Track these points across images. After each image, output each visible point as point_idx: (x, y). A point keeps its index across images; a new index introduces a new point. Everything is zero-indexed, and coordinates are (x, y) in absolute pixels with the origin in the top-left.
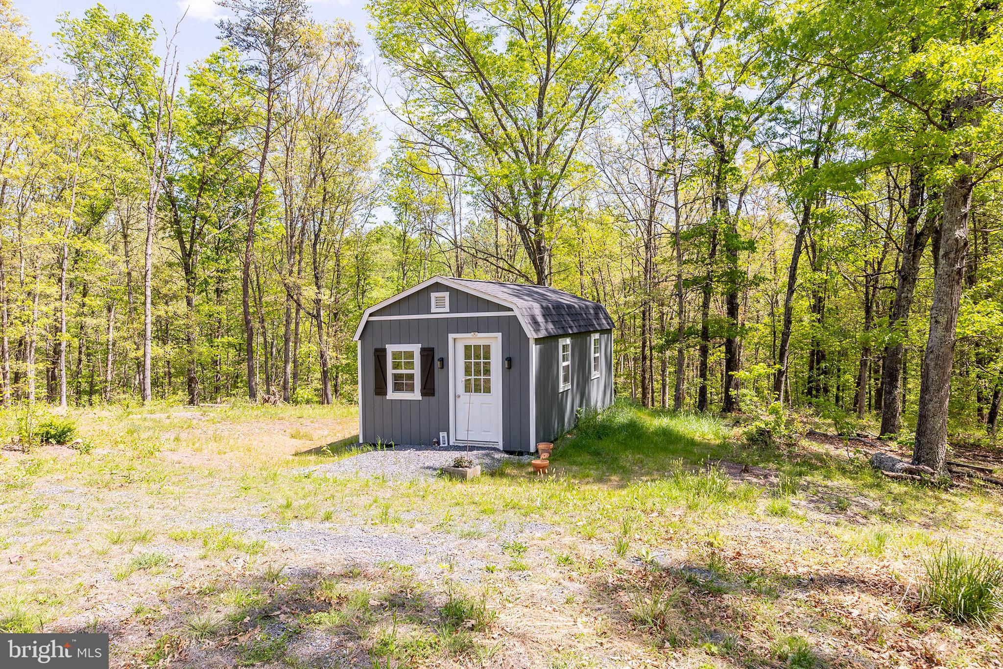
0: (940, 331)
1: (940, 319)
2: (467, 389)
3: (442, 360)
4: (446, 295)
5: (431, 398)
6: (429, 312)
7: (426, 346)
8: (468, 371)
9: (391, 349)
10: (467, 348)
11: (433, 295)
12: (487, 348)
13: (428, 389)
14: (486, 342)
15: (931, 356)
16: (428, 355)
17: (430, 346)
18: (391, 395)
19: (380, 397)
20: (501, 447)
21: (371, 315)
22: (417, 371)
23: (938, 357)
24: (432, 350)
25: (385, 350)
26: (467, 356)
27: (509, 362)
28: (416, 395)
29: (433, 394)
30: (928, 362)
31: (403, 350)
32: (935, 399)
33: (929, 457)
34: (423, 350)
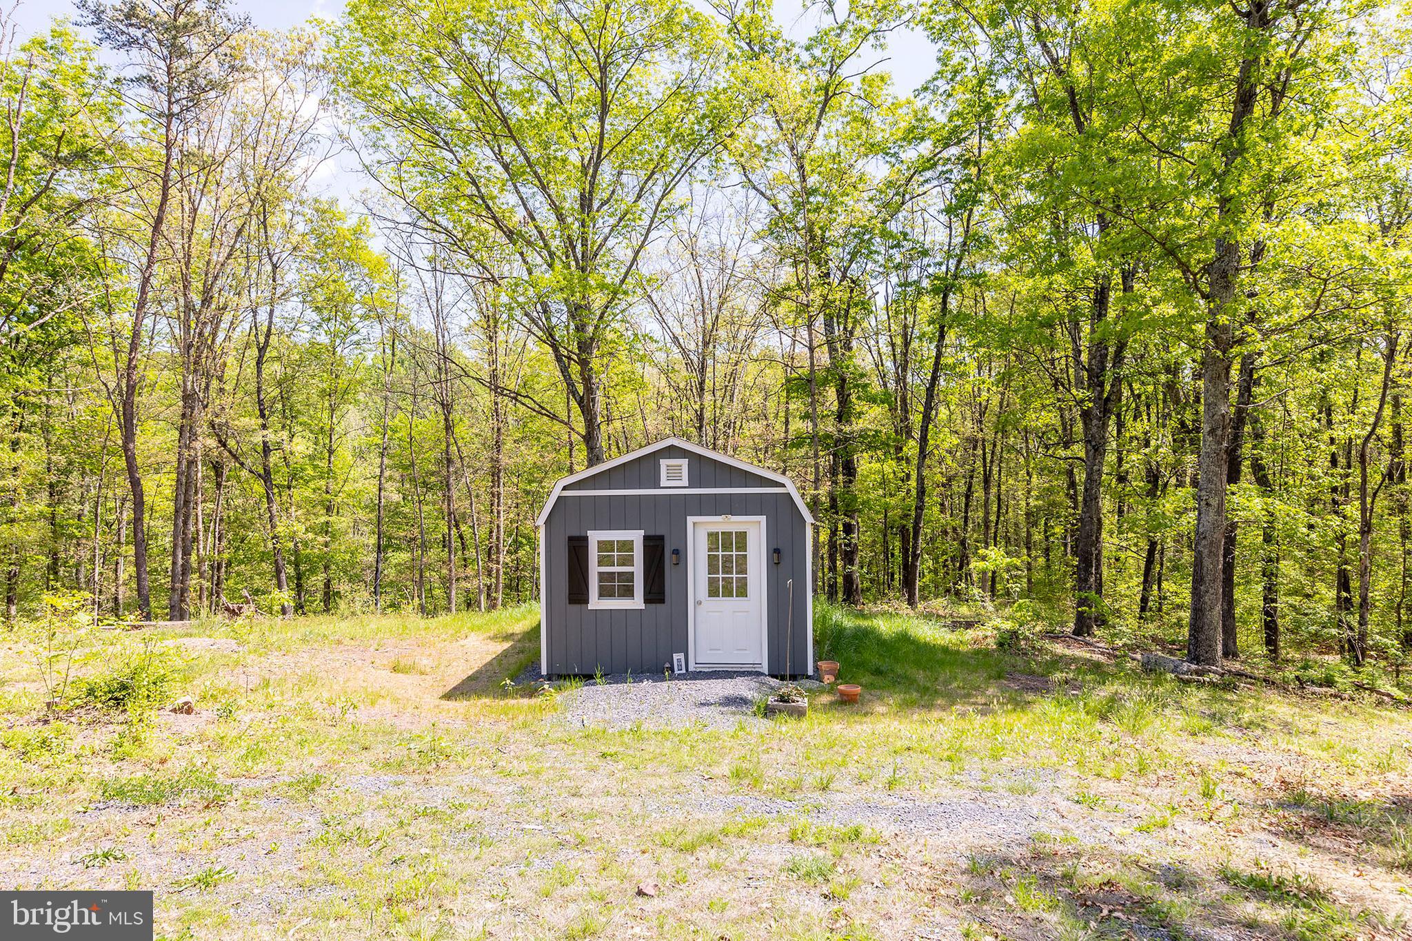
0: (1211, 516)
1: (1211, 501)
2: (713, 593)
3: (676, 552)
4: (684, 463)
5: (659, 606)
6: (657, 485)
7: (652, 533)
8: (712, 568)
9: (595, 537)
10: (713, 536)
11: (664, 463)
12: (742, 536)
13: (655, 593)
14: (741, 529)
15: (1204, 542)
16: (654, 547)
17: (658, 533)
18: (596, 602)
19: (576, 607)
20: (765, 670)
21: (565, 488)
22: (637, 569)
23: (1212, 543)
24: (661, 538)
25: (585, 539)
26: (713, 546)
27: (776, 555)
28: (637, 602)
29: (662, 601)
30: (1200, 548)
31: (615, 539)
32: (1211, 591)
33: (1208, 655)
34: (646, 538)
